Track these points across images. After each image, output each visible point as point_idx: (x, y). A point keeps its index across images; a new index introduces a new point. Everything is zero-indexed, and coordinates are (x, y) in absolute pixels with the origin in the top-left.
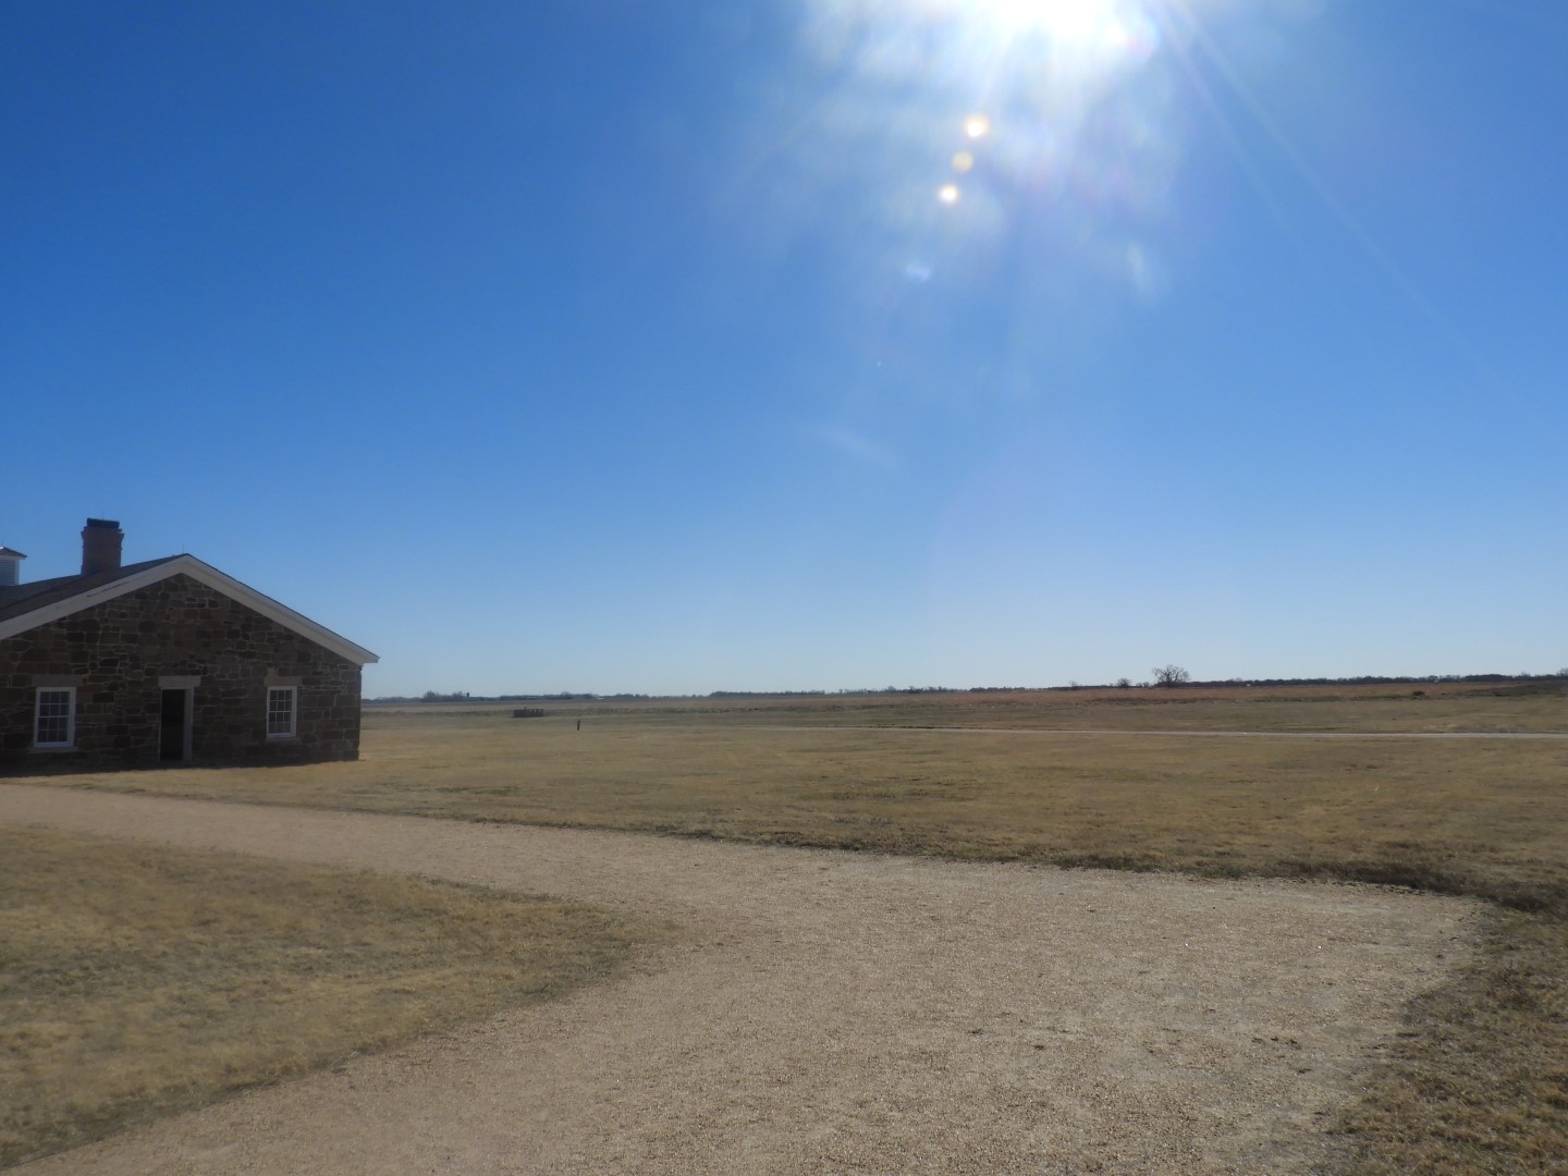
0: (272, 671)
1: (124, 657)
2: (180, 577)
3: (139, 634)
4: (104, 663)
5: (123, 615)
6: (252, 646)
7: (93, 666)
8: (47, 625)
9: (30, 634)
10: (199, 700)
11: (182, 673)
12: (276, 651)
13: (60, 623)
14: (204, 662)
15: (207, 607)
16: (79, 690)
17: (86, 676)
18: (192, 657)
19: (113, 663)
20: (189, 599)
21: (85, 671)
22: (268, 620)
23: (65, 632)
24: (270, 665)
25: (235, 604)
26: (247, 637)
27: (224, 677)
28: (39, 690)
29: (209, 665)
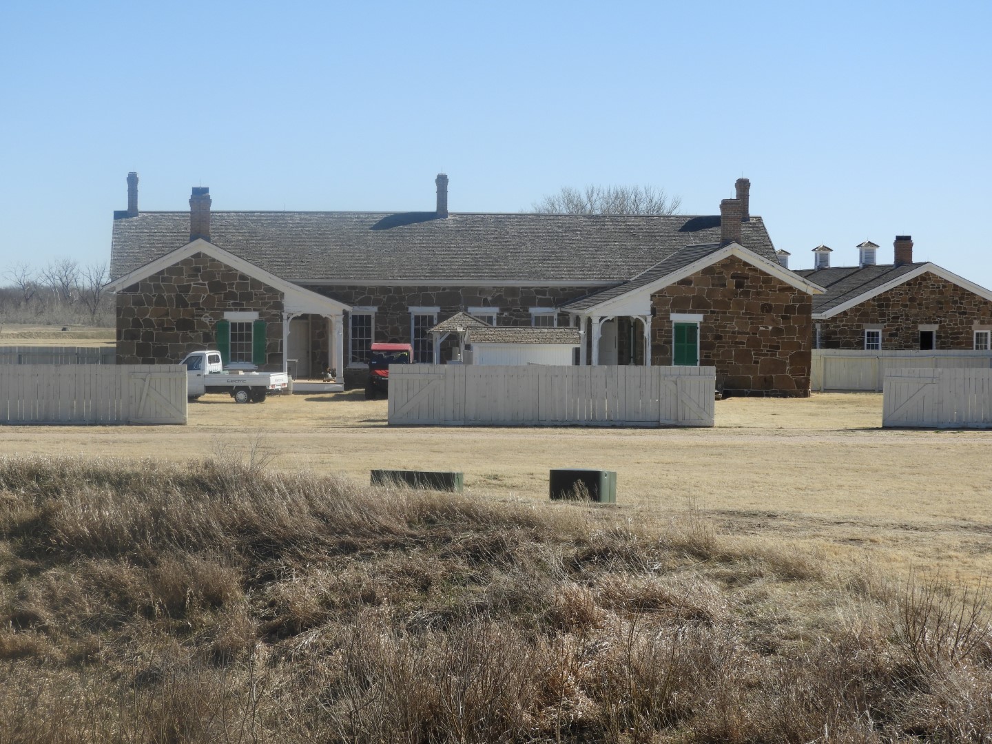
0: (976, 322)
1: (902, 315)
2: (927, 273)
3: (908, 303)
4: (893, 318)
5: (901, 294)
6: (965, 308)
7: (888, 320)
8: (868, 300)
9: (862, 305)
10: (938, 337)
11: (929, 323)
12: (978, 311)
13: (874, 299)
14: (940, 317)
15: (941, 288)
16: (883, 331)
17: (885, 324)
18: (934, 314)
19: (898, 318)
20: (932, 285)
21: (885, 322)
22: (973, 294)
23: (876, 303)
24: (975, 319)
25: (955, 286)
26: (961, 303)
27: (950, 325)
28: (866, 331)
29: (942, 319)
